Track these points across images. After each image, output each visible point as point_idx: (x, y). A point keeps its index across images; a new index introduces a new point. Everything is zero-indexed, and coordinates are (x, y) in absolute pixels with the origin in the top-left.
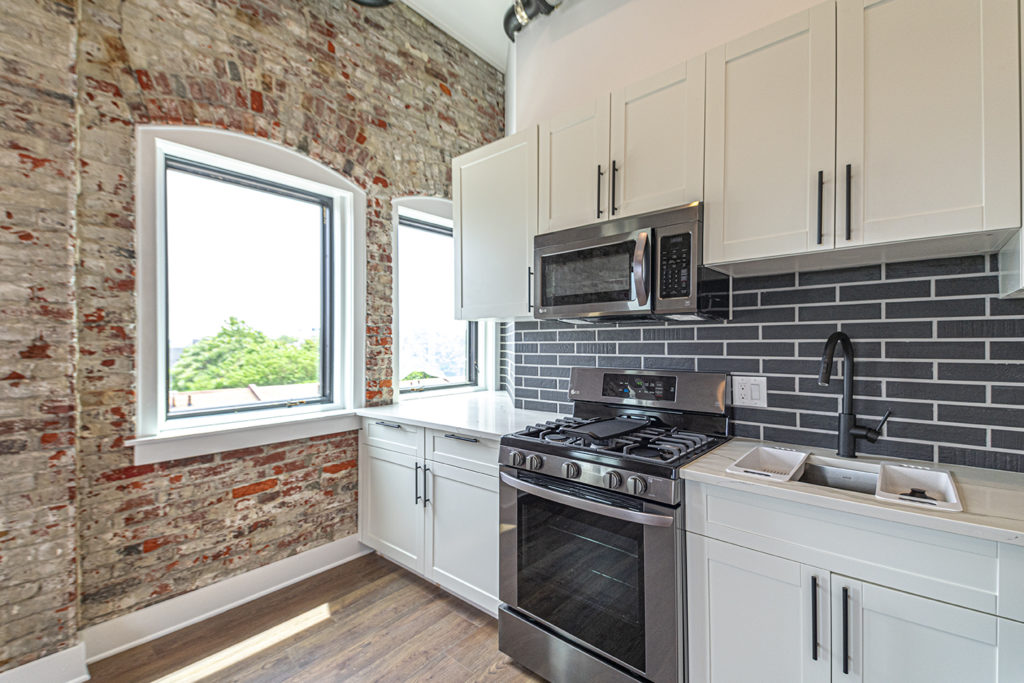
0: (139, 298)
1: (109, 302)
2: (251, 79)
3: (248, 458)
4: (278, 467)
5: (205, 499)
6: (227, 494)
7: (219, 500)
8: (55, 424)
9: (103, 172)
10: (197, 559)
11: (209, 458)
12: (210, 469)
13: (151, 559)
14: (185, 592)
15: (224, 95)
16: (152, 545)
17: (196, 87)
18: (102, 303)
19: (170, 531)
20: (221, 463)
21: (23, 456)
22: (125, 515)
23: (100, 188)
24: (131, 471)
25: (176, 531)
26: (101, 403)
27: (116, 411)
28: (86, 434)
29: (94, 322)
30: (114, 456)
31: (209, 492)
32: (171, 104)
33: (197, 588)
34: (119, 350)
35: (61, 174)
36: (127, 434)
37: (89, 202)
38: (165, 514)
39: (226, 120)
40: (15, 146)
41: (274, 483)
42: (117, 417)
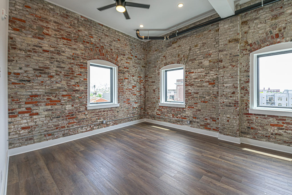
0: (250, 84)
1: (245, 85)
2: (276, 31)
3: (274, 118)
4: (284, 122)
5: (263, 124)
6: (269, 124)
7: (267, 125)
8: (236, 104)
9: (244, 64)
10: (262, 135)
11: (264, 115)
12: (264, 118)
13: (252, 131)
14: (259, 140)
15: (268, 39)
16: (252, 128)
17: (262, 41)
18: (244, 85)
19: (256, 127)
20: (267, 117)
21: (232, 107)
22: (248, 121)
23: (243, 67)
24: (248, 114)
25: (257, 128)
26: (244, 102)
27: (246, 103)
28: (241, 106)
29: (242, 89)
30: (246, 111)
31: (264, 122)
32: (256, 47)
33: (262, 141)
34: (246, 93)
35: (237, 67)
36: (248, 107)
37: (242, 69)
38: (255, 124)
39: (269, 44)
40: (231, 65)
41: (282, 126)
42: (246, 104)
